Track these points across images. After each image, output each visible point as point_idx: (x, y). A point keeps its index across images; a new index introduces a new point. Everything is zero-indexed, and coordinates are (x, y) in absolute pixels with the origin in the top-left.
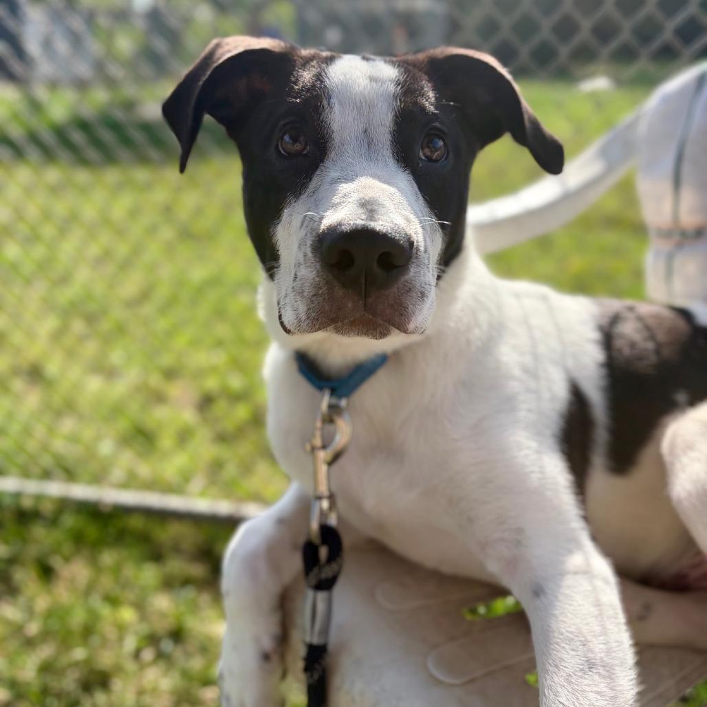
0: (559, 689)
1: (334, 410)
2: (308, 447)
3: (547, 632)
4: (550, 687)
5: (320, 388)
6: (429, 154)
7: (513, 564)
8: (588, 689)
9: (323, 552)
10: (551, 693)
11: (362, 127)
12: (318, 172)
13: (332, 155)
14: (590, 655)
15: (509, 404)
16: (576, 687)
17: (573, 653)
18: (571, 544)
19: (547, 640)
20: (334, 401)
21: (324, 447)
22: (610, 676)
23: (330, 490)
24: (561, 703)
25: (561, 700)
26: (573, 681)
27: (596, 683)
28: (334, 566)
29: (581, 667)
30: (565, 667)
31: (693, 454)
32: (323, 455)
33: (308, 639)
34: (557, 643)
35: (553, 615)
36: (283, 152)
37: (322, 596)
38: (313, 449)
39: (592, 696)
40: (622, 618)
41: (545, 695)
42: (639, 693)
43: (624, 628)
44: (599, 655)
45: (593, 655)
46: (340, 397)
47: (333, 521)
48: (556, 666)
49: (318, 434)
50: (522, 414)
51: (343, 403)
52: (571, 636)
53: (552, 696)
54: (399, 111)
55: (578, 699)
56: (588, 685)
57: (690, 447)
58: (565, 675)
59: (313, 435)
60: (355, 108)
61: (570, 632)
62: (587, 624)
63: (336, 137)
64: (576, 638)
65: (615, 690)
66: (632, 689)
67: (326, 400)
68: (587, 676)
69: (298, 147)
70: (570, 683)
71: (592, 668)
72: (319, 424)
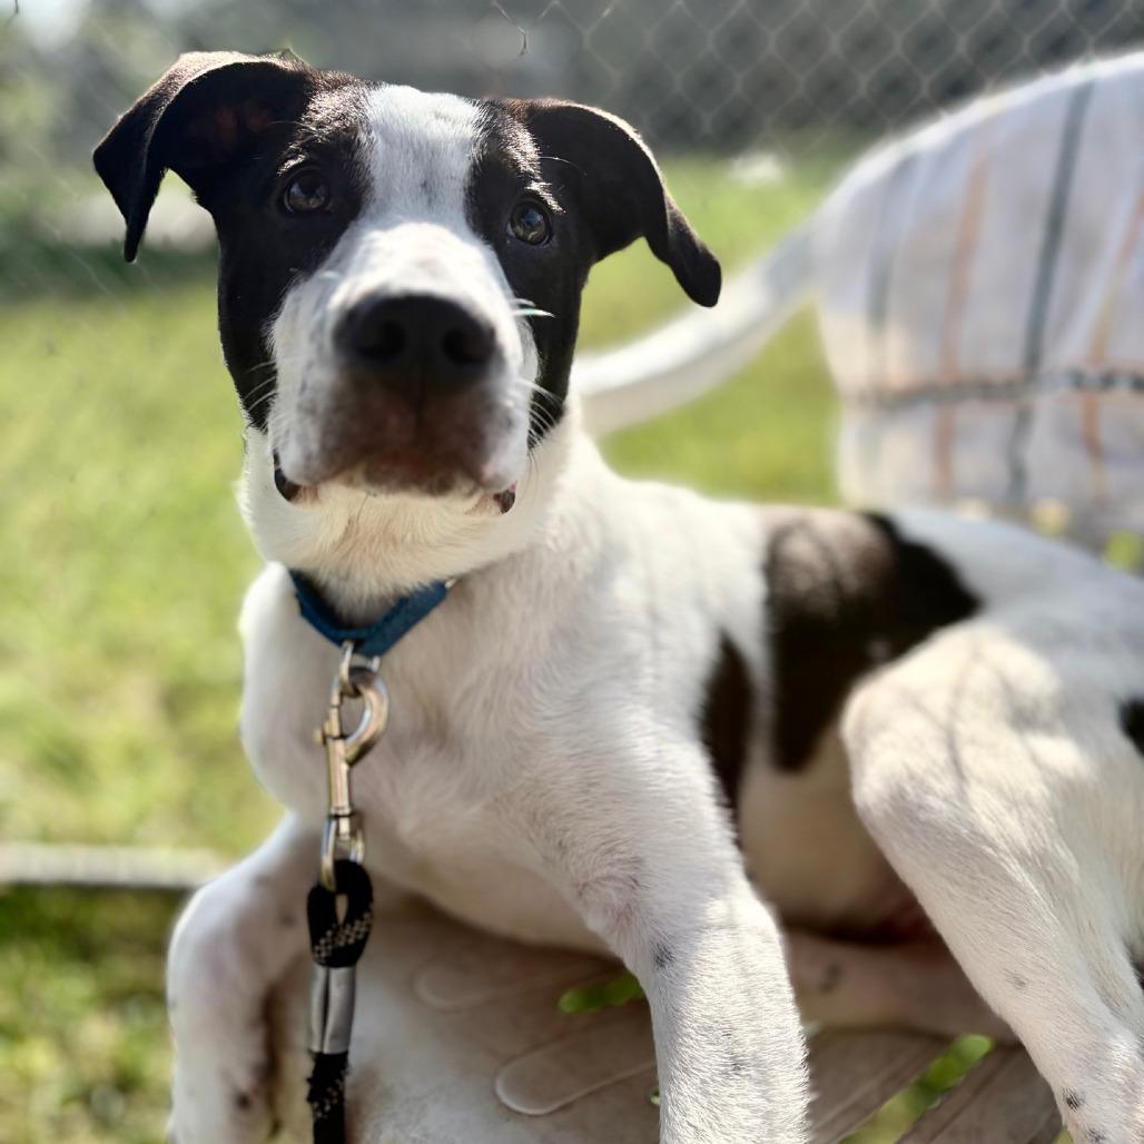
0: (689, 1105)
1: (360, 676)
2: (318, 736)
3: (674, 1019)
4: (675, 1103)
5: (339, 642)
6: (521, 232)
7: (625, 916)
8: (732, 1101)
9: (342, 905)
10: (678, 1113)
11: (420, 178)
12: (347, 233)
13: (372, 209)
14: (738, 1050)
15: (627, 667)
16: (713, 1099)
17: (711, 1048)
18: (714, 883)
19: (674, 1030)
20: (360, 661)
21: (343, 736)
22: (764, 1082)
23: (351, 804)
24: (691, 1125)
25: (691, 1121)
26: (711, 1091)
27: (744, 1091)
28: (359, 926)
29: (723, 1068)
30: (699, 1070)
31: (885, 737)
32: (341, 750)
33: (316, 1048)
34: (688, 1035)
35: (685, 992)
36: (289, 208)
37: (338, 974)
38: (325, 738)
39: (740, 1113)
40: (787, 992)
41: (668, 1115)
42: (811, 1105)
43: (791, 1006)
44: (751, 1048)
45: (740, 1050)
46: (370, 655)
47: (357, 853)
48: (685, 1070)
49: (334, 712)
50: (646, 682)
51: (375, 664)
52: (709, 1023)
53: (679, 1118)
54: (479, 159)
55: (717, 1118)
56: (731, 1096)
57: (883, 727)
58: (698, 1081)
59: (327, 717)
60: (411, 151)
61: (709, 1017)
62: (734, 1003)
63: (379, 188)
64: (715, 1025)
65: (773, 1101)
66: (802, 1099)
67: (346, 659)
68: (732, 1083)
69: (313, 203)
70: (706, 1093)
71: (739, 1069)
72: (335, 700)
